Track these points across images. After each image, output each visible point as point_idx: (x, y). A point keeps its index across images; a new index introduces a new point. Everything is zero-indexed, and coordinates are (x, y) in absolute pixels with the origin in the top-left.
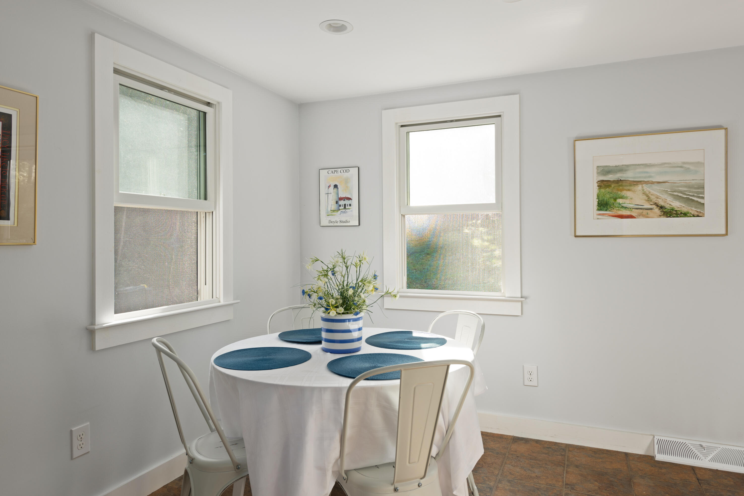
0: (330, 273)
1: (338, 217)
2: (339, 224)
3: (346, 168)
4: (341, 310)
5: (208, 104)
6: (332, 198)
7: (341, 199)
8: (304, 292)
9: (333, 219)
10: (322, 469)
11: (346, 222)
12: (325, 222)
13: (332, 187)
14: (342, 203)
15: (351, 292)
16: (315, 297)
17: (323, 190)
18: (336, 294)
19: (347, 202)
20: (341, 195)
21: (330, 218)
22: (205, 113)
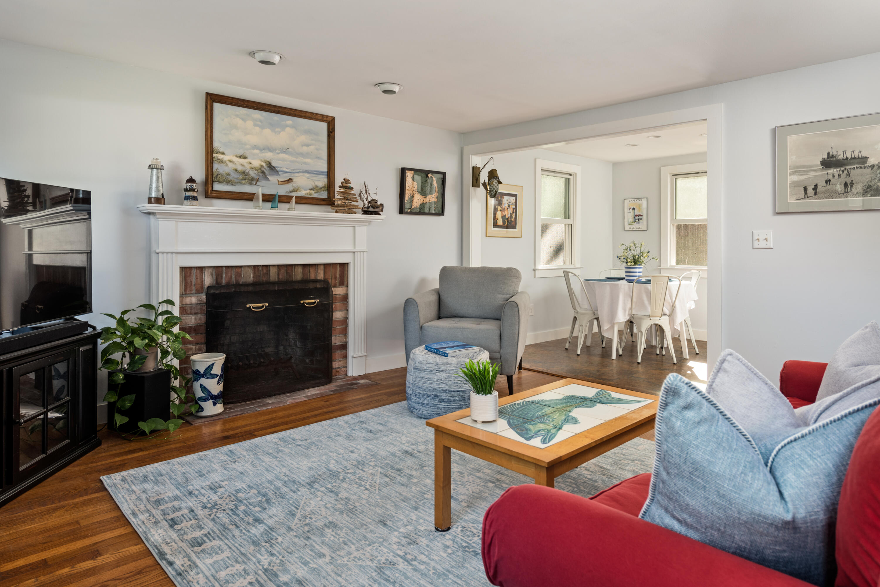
0: (628, 249)
1: (635, 226)
2: (635, 229)
3: (640, 199)
4: (633, 264)
5: (570, 175)
6: (632, 215)
7: (636, 216)
8: (617, 257)
9: (632, 227)
10: (625, 310)
11: (639, 228)
12: (627, 228)
13: (631, 209)
14: (637, 218)
15: (637, 257)
16: (622, 259)
17: (626, 211)
18: (631, 258)
19: (640, 217)
20: (636, 214)
21: (630, 226)
22: (569, 179)
